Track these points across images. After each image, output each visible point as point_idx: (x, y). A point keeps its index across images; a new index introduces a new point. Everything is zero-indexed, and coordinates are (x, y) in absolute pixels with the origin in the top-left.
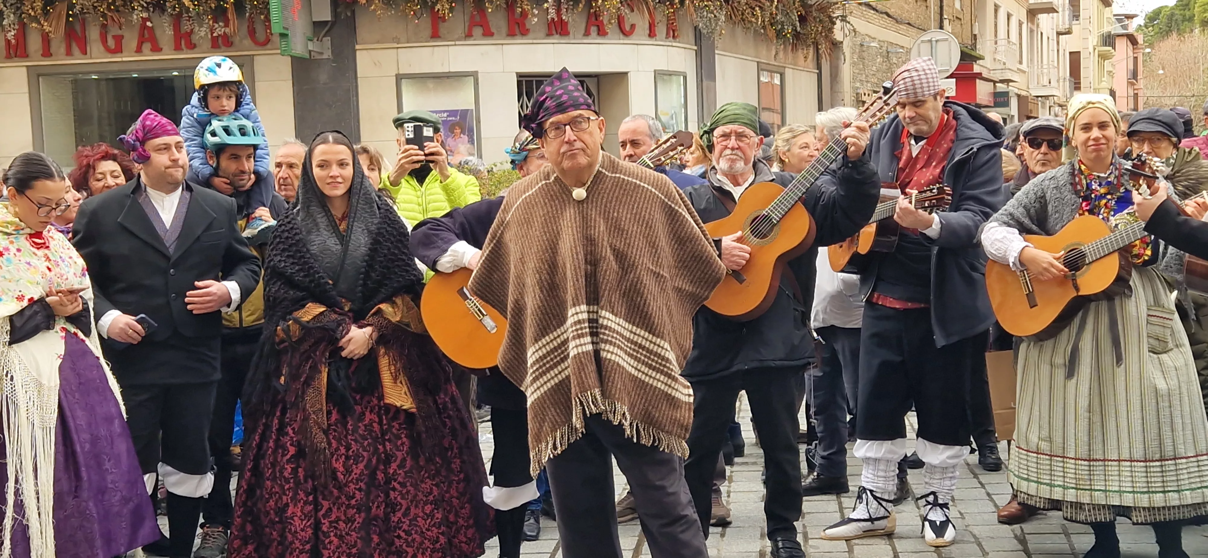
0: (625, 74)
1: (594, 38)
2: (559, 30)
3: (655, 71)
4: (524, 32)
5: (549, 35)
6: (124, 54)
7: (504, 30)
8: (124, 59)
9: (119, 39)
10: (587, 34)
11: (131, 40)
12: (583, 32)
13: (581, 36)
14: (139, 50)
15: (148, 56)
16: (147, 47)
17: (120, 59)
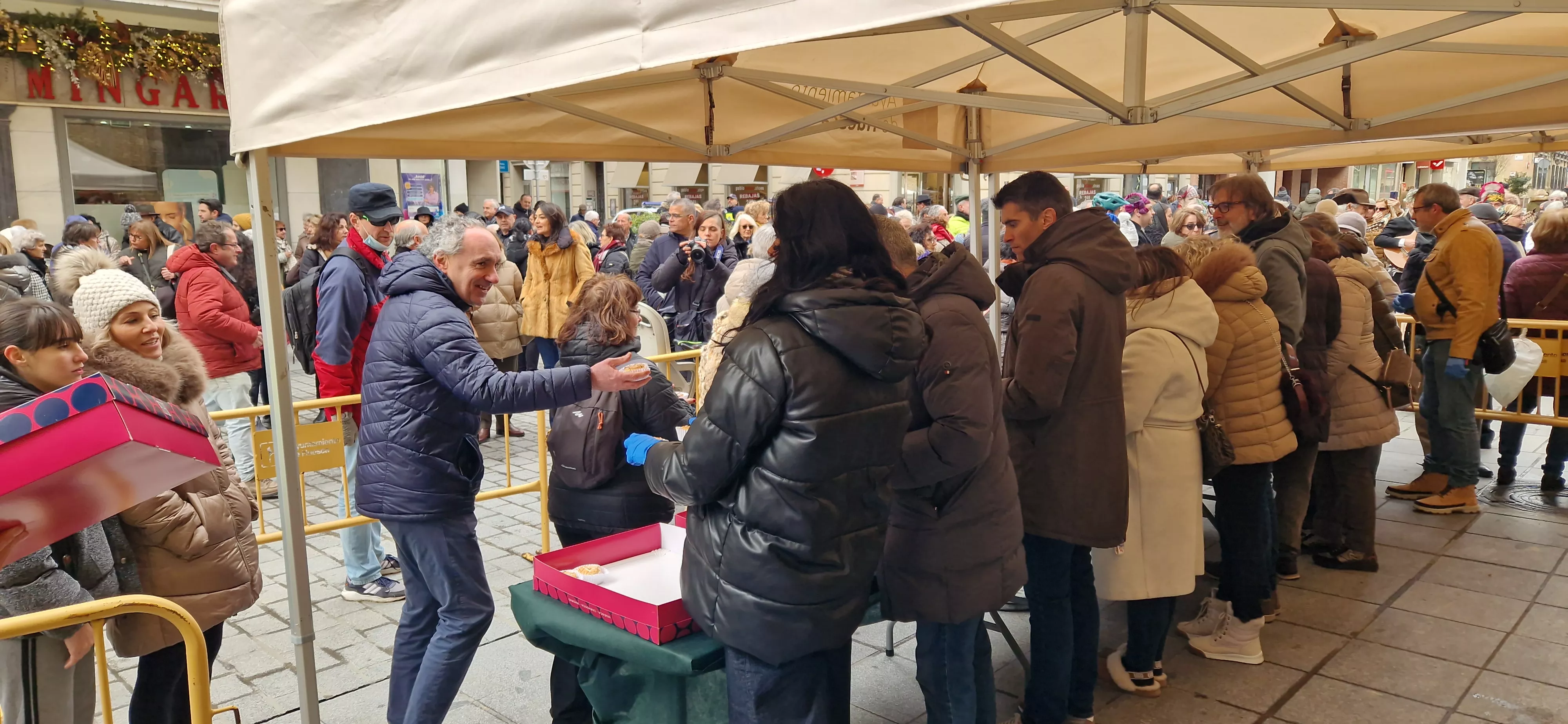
6: (161, 106)
8: (162, 111)
9: (155, 94)
11: (167, 95)
14: (176, 105)
15: (184, 110)
16: (183, 103)
17: (157, 111)
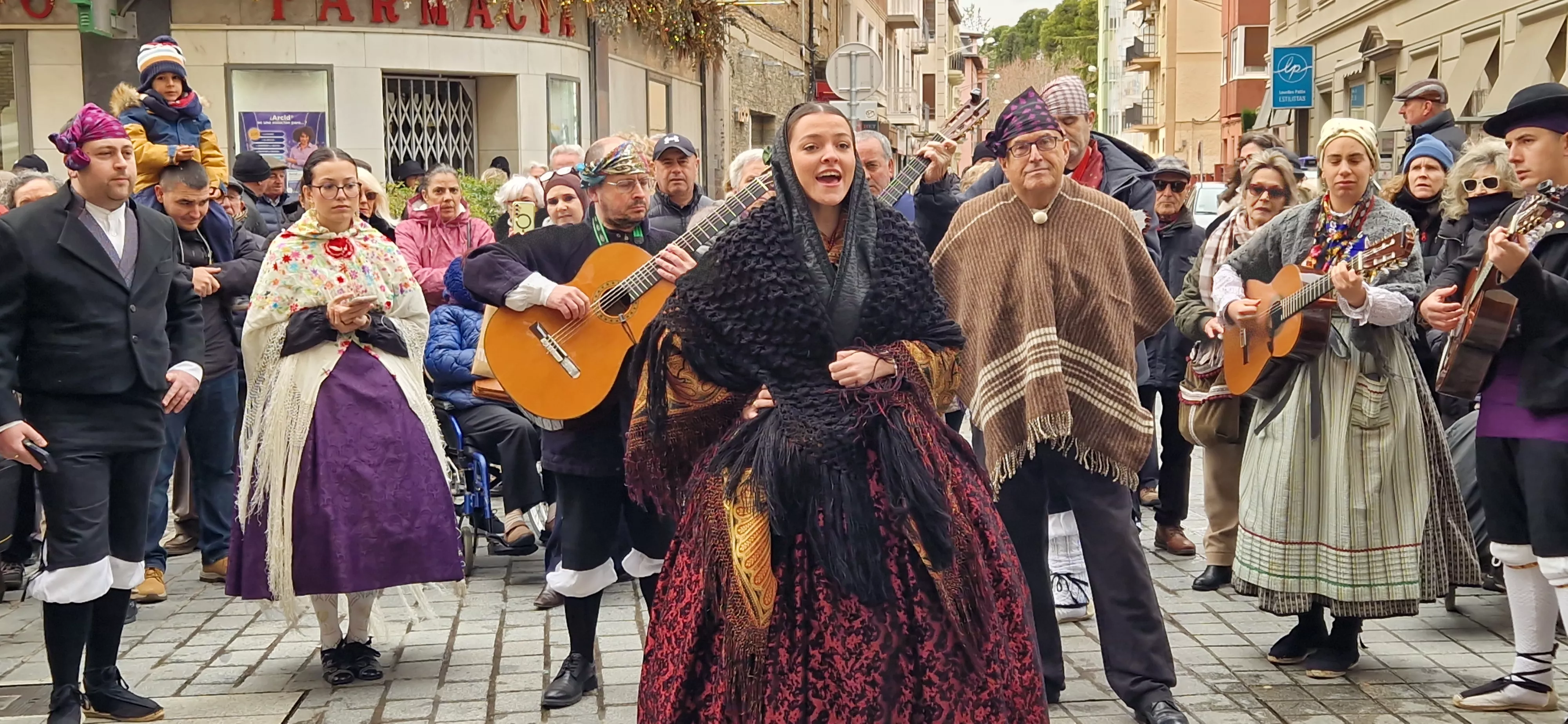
0: (514, 76)
1: (477, 31)
2: (435, 19)
3: (547, 75)
4: (393, 19)
5: (423, 23)
7: (367, 15)
10: (469, 25)
12: (464, 22)
13: (461, 28)
